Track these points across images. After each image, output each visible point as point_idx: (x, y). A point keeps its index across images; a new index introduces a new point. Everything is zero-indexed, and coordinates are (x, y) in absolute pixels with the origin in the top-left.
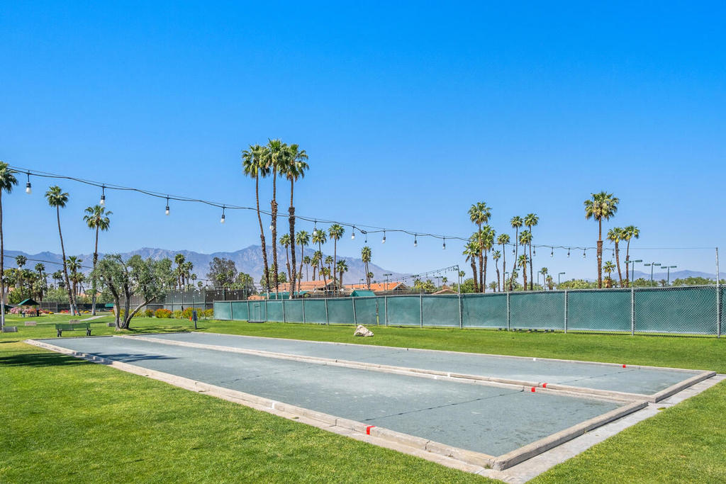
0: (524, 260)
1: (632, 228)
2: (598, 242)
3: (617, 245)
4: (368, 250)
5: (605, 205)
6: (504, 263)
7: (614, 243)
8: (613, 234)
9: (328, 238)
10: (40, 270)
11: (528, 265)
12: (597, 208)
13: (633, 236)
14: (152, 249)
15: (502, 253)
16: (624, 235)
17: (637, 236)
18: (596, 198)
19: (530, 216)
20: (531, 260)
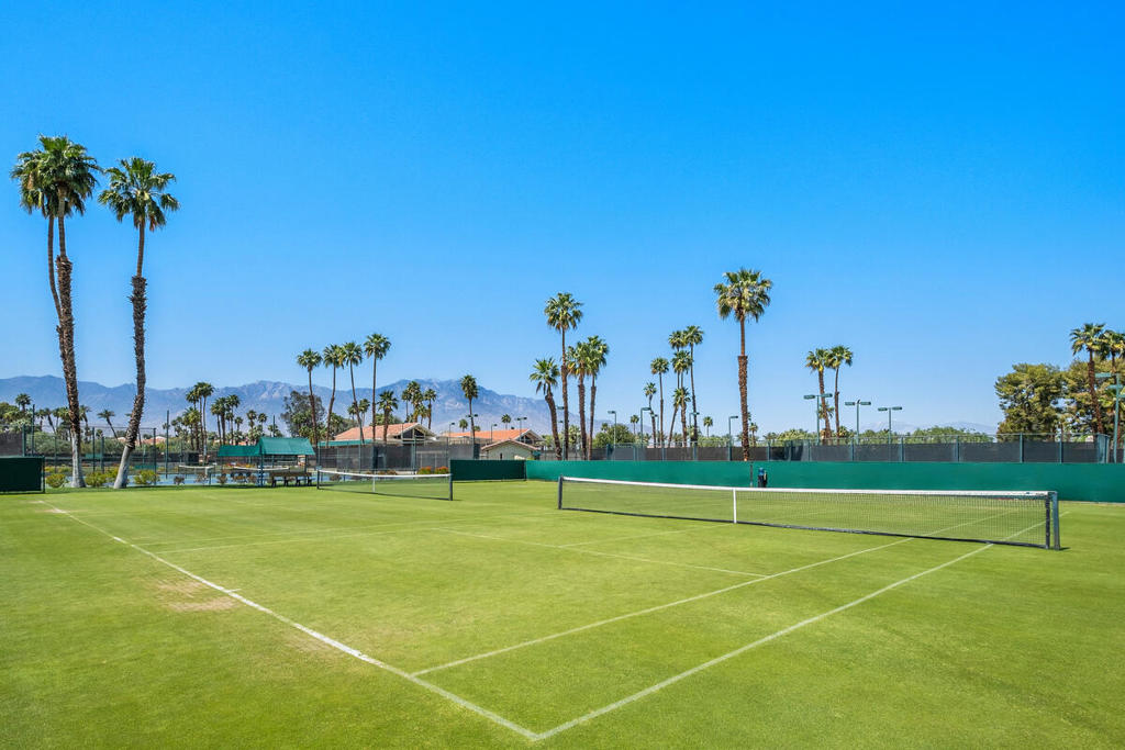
0: (682, 397)
1: (841, 350)
2: (740, 358)
3: (821, 374)
4: (470, 380)
5: (746, 292)
6: (662, 401)
7: (817, 372)
8: (814, 359)
9: (364, 356)
10: (23, 404)
11: (689, 405)
12: (733, 298)
13: (844, 361)
14: (271, 383)
15: (657, 387)
16: (830, 361)
17: (849, 362)
18: (733, 279)
19: (691, 329)
20: (694, 397)
